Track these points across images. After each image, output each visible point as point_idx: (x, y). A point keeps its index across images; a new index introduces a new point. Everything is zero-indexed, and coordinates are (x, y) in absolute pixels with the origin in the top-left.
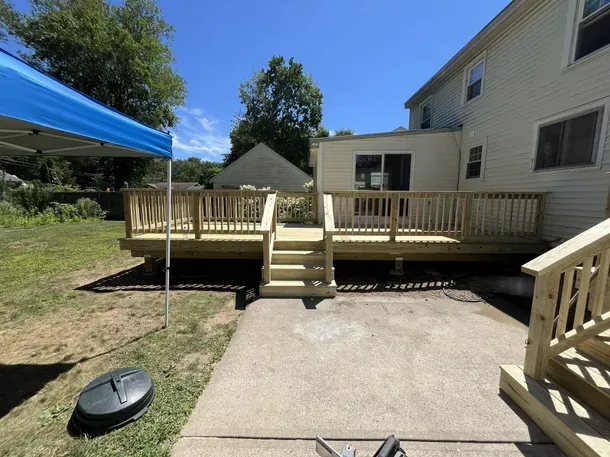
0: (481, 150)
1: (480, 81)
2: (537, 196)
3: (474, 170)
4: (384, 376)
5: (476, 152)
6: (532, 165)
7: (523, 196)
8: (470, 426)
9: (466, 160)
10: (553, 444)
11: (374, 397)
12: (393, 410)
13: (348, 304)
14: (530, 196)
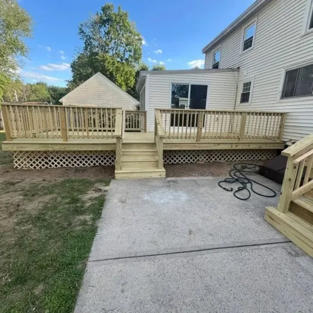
0: (250, 85)
1: (252, 37)
2: (282, 114)
3: (245, 98)
4: (203, 219)
5: (247, 86)
6: (280, 95)
7: (274, 114)
8: (252, 238)
9: (241, 91)
10: (291, 242)
11: (199, 230)
12: (211, 235)
13: (174, 182)
14: (278, 114)
